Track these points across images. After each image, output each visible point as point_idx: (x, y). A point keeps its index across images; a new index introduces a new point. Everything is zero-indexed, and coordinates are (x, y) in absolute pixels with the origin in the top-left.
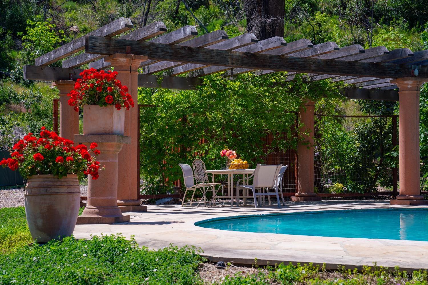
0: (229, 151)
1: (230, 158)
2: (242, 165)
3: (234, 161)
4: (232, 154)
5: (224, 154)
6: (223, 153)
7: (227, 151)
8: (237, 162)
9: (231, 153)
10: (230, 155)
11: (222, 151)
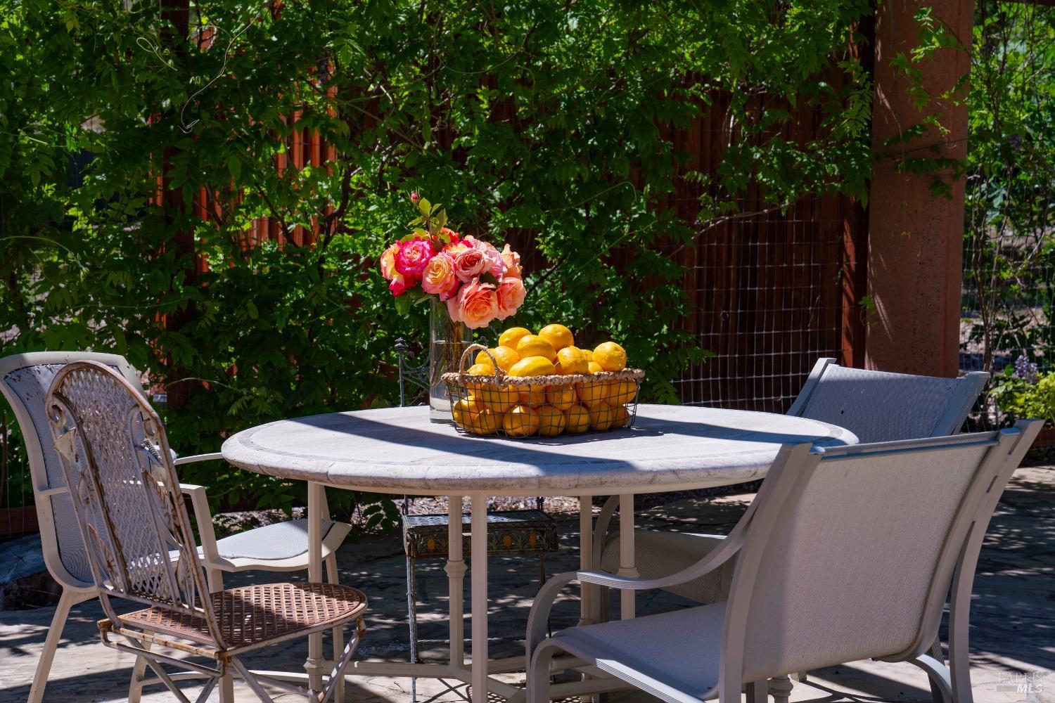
0: (460, 250)
1: (460, 315)
2: (577, 386)
3: (500, 352)
4: (485, 277)
5: (414, 281)
6: (399, 265)
7: (437, 247)
8: (527, 363)
9: (476, 269)
10: (460, 285)
11: (394, 248)
